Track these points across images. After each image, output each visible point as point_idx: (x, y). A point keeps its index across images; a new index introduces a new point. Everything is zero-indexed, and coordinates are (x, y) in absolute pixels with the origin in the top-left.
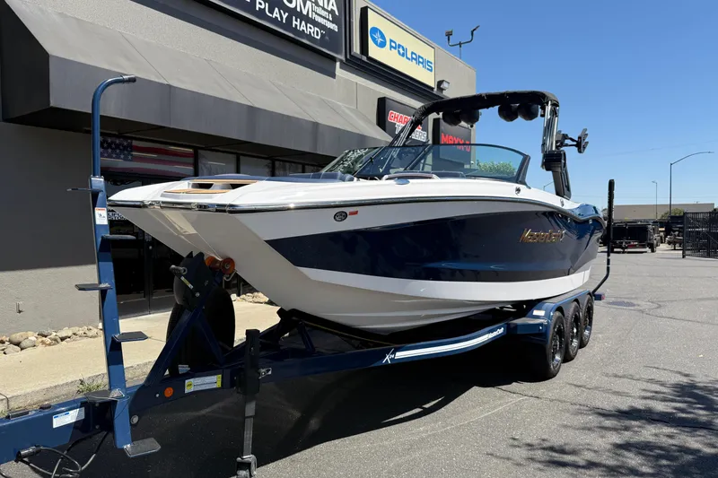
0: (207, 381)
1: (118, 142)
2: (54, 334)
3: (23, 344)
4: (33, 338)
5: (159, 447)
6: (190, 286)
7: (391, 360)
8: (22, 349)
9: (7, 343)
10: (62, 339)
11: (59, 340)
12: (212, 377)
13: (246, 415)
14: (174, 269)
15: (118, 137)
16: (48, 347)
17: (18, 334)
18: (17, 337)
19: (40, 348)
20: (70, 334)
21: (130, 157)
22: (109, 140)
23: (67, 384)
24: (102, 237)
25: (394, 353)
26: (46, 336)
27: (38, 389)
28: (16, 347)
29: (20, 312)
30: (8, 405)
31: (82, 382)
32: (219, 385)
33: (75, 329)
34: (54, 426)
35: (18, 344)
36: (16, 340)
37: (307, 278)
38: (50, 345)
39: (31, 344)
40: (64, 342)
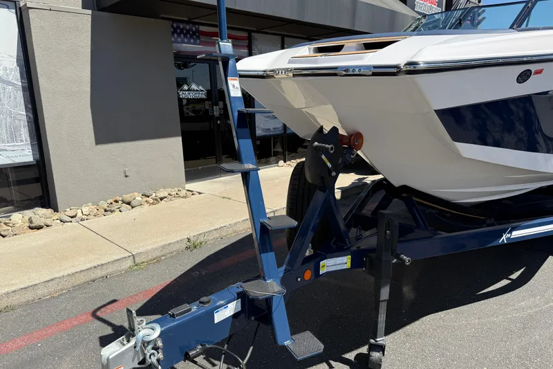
0: (338, 262)
1: (188, 27)
2: (154, 194)
3: (133, 203)
4: (139, 199)
5: (322, 347)
6: (329, 165)
7: (507, 239)
8: (132, 208)
9: (120, 202)
10: (161, 199)
11: (159, 200)
12: (343, 258)
13: (381, 299)
14: (316, 146)
15: (187, 22)
16: (152, 206)
17: (128, 195)
18: (127, 197)
19: (146, 206)
20: (166, 194)
21: (198, 41)
22: (181, 26)
23: (178, 242)
24: (239, 111)
25: (510, 232)
26: (148, 197)
27: (155, 246)
28: (128, 206)
29: (126, 176)
30: (134, 261)
31: (189, 240)
32: (348, 265)
33: (169, 190)
34: (216, 322)
35: (129, 203)
36: (127, 200)
37: (458, 156)
38: (153, 204)
39: (138, 204)
40: (163, 202)
